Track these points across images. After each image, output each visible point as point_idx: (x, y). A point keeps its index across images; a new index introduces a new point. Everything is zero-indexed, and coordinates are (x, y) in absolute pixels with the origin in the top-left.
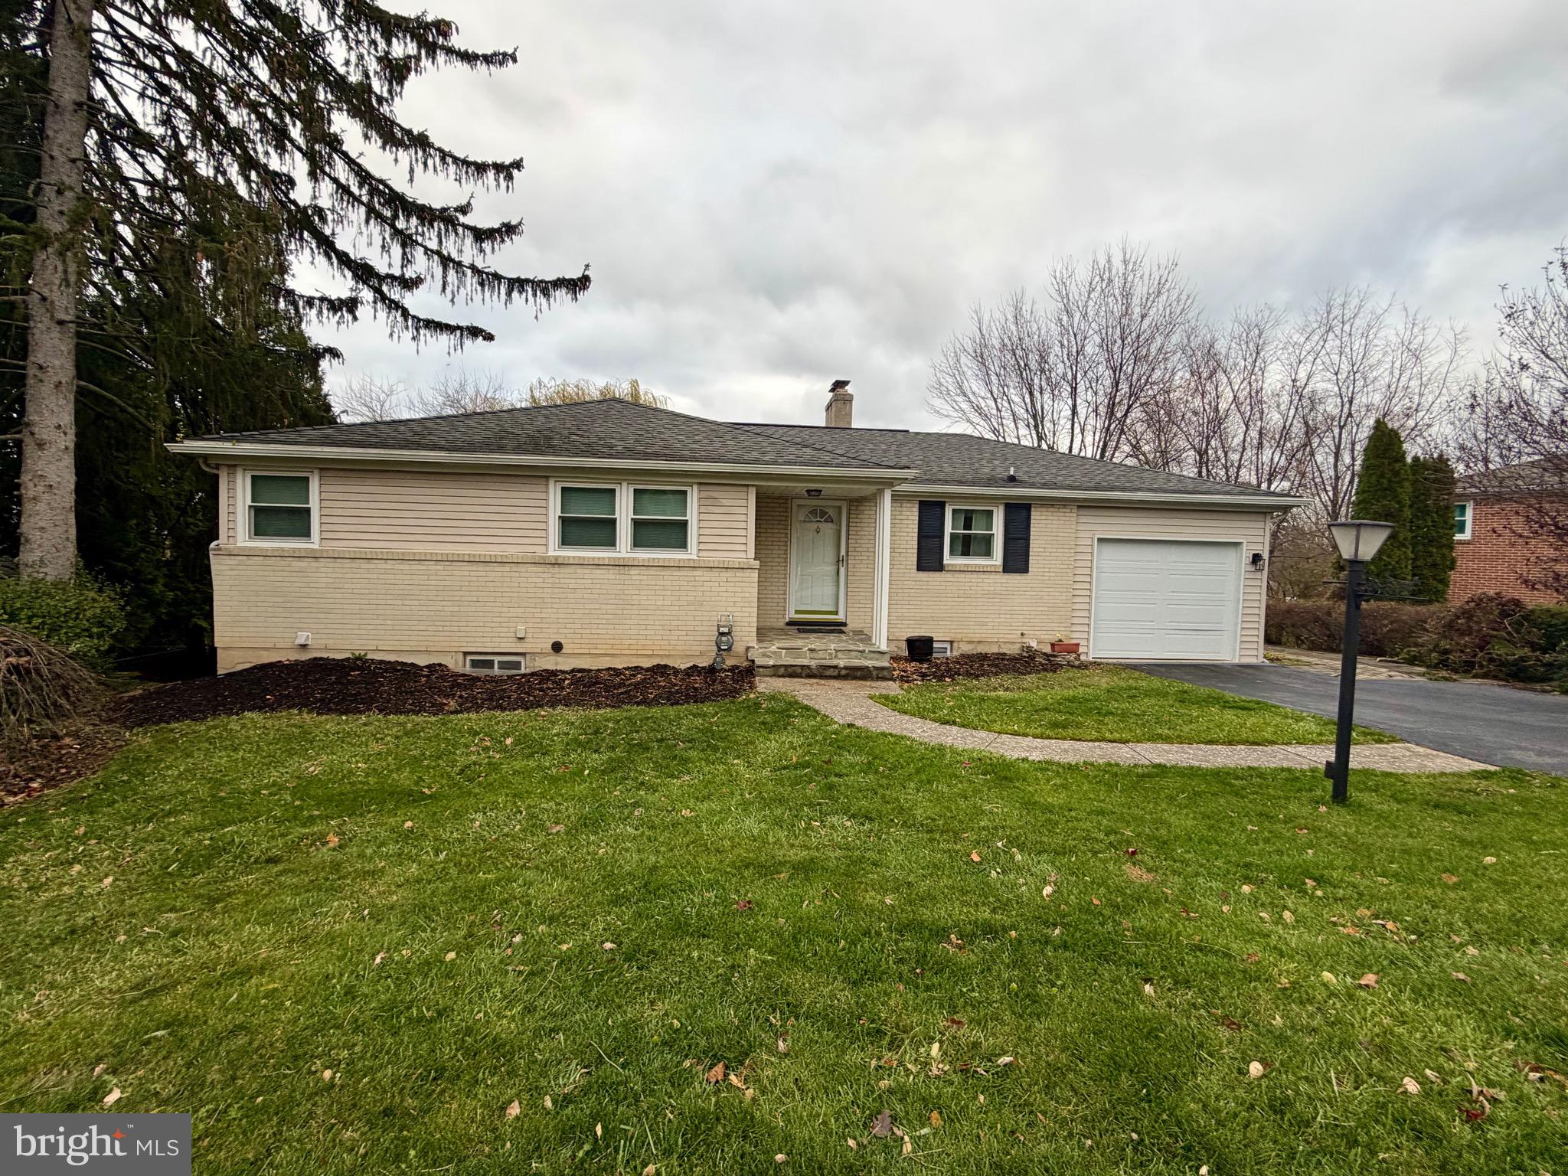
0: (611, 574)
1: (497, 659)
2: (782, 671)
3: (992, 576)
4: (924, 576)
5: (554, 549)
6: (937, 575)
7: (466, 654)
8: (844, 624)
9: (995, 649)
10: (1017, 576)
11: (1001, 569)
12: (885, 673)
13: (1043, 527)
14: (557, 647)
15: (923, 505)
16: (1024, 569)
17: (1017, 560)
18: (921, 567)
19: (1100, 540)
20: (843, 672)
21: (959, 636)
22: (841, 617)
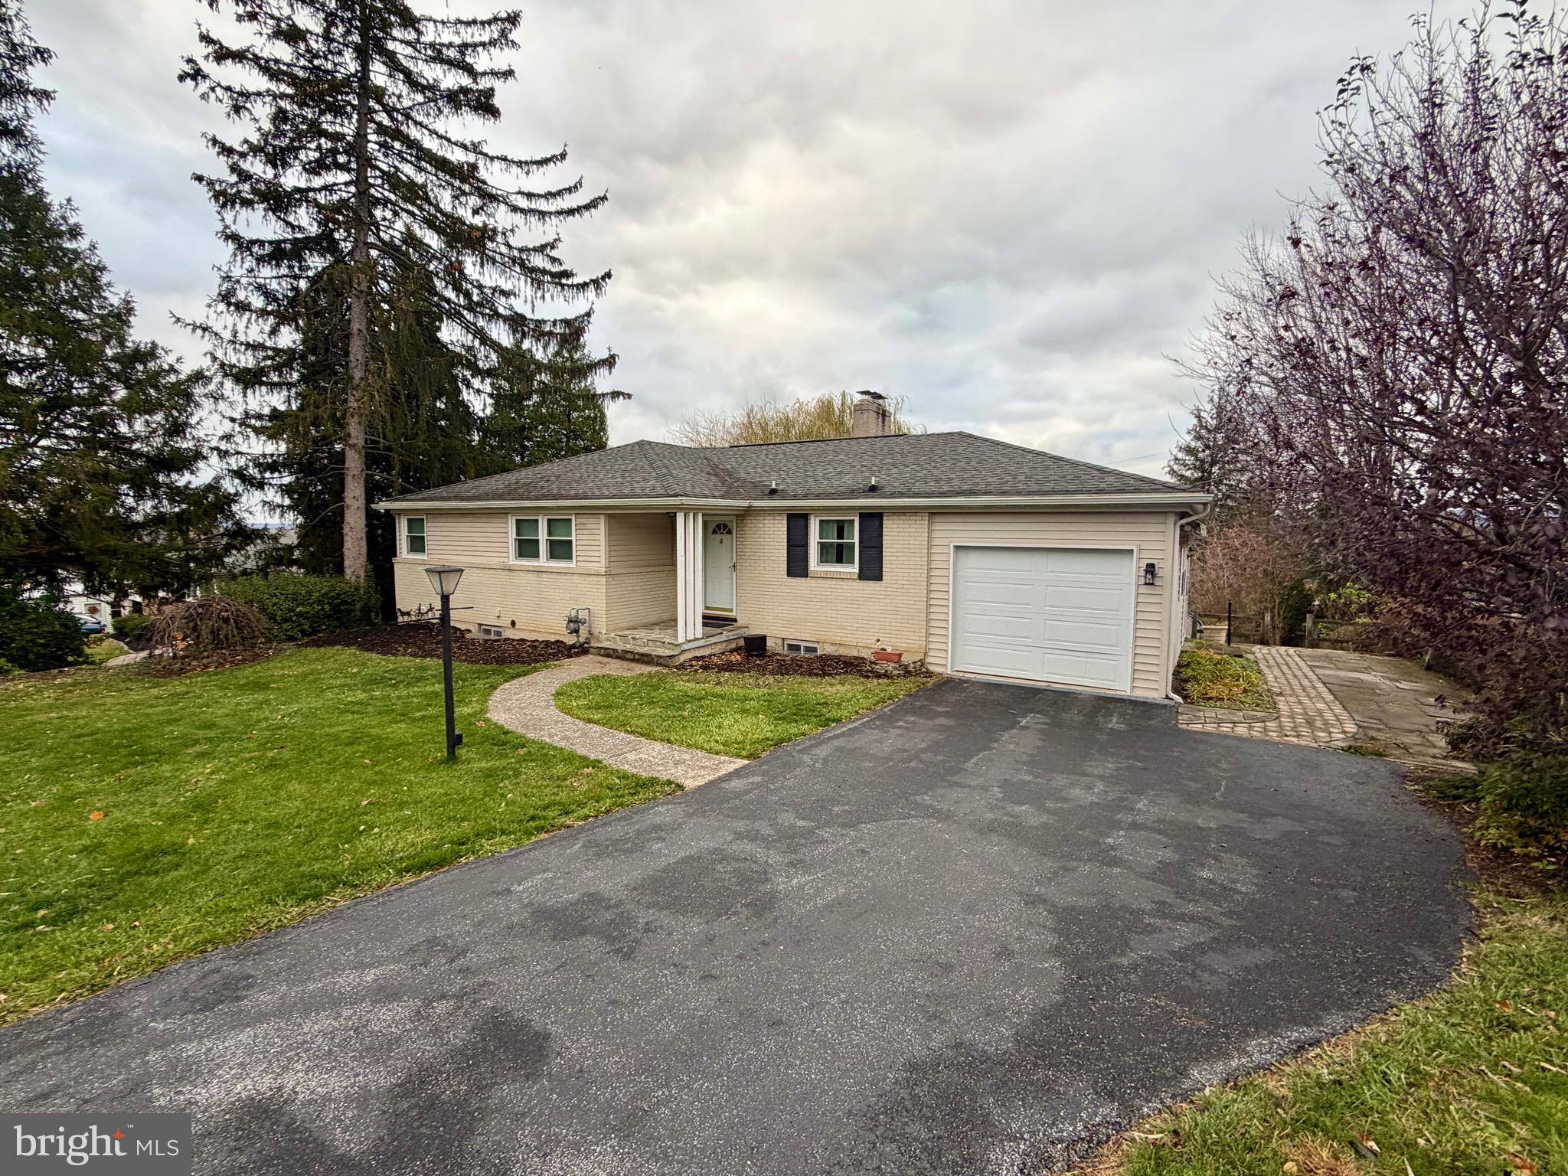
0: (532, 577)
1: (493, 629)
2: (603, 652)
3: (850, 583)
4: (793, 581)
5: (513, 561)
6: (803, 580)
7: (480, 625)
8: (735, 620)
9: (855, 653)
10: (871, 584)
11: (856, 577)
12: (662, 661)
13: (896, 536)
14: (513, 623)
15: (790, 517)
16: (879, 577)
17: (872, 570)
18: (790, 574)
19: (957, 548)
20: (637, 657)
21: (823, 637)
22: (733, 614)
